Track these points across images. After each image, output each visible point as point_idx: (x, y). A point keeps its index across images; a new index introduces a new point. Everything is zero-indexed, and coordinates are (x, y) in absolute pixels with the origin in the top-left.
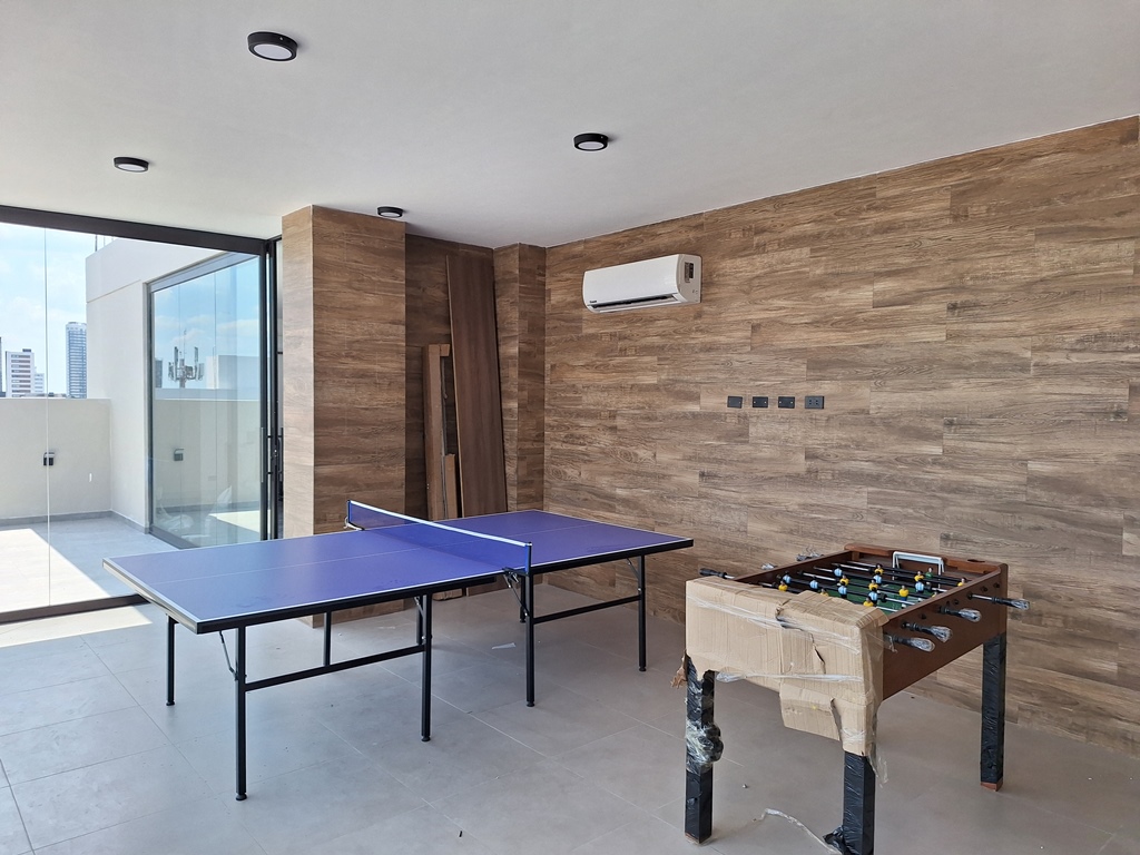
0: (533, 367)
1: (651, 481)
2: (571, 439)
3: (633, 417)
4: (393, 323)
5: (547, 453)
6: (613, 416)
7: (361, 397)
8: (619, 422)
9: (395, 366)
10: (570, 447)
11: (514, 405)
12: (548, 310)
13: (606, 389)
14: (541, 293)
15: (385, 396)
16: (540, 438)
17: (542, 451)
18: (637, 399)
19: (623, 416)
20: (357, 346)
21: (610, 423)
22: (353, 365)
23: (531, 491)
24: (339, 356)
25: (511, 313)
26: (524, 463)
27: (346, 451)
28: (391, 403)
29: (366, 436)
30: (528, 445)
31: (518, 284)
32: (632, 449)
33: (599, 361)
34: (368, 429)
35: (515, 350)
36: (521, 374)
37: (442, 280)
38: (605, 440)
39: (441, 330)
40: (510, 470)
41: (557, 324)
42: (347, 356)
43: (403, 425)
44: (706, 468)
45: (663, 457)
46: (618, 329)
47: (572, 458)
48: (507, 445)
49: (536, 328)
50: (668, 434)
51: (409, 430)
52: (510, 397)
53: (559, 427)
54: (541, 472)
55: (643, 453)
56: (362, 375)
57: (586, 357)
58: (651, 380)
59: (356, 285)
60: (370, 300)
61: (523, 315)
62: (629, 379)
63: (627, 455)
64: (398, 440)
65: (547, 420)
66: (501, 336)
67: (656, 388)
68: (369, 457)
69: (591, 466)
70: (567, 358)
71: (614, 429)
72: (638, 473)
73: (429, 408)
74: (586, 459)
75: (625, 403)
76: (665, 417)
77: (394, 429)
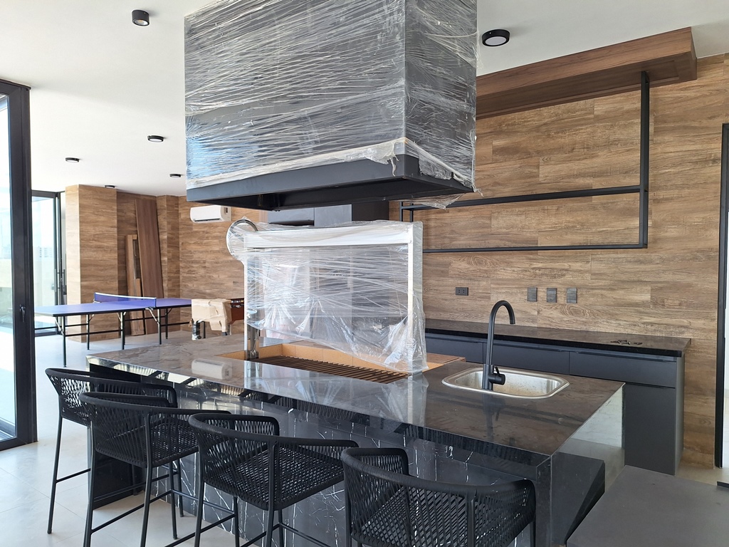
0: (173, 243)
1: (218, 286)
2: (190, 272)
3: (211, 263)
4: (112, 227)
5: (181, 278)
6: (204, 262)
7: (98, 256)
8: (207, 265)
9: (113, 243)
10: (190, 275)
11: (166, 259)
12: (180, 221)
13: (202, 252)
14: (178, 214)
15: (109, 255)
16: (178, 272)
17: (179, 277)
18: (213, 256)
19: (208, 262)
20: (97, 236)
21: (204, 265)
22: (95, 243)
23: (175, 294)
24: (90, 240)
25: (164, 221)
26: (170, 282)
27: (93, 276)
28: (112, 257)
29: (102, 270)
30: (172, 275)
31: (166, 211)
32: (211, 275)
33: (199, 241)
34: (102, 268)
35: (166, 237)
36: (168, 247)
37: (133, 209)
38: (202, 271)
39: (134, 229)
40: (165, 285)
41: (183, 226)
42: (93, 240)
43: (117, 266)
44: (235, 280)
45: (222, 277)
46: (205, 229)
47: (190, 279)
48: (163, 275)
49: (175, 228)
50: (222, 268)
51: (119, 269)
52: (164, 256)
53: (186, 267)
54: (179, 286)
55: (215, 276)
56: (99, 247)
57: (195, 240)
58: (217, 249)
59: (96, 213)
60: (102, 219)
61: (169, 223)
62: (209, 248)
63: (210, 277)
64: (115, 272)
65: (181, 265)
66: (160, 231)
67: (219, 252)
68: (102, 279)
69: (197, 282)
70: (187, 240)
71: (205, 267)
72: (213, 283)
73: (128, 260)
74: (196, 279)
75: (209, 258)
76: (222, 262)
77: (113, 267)
